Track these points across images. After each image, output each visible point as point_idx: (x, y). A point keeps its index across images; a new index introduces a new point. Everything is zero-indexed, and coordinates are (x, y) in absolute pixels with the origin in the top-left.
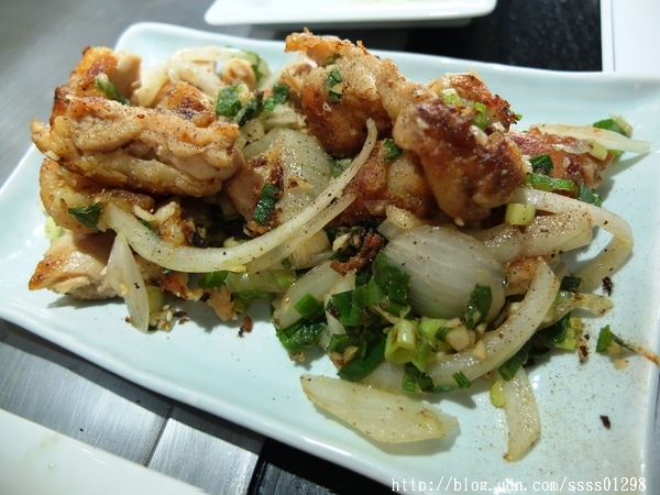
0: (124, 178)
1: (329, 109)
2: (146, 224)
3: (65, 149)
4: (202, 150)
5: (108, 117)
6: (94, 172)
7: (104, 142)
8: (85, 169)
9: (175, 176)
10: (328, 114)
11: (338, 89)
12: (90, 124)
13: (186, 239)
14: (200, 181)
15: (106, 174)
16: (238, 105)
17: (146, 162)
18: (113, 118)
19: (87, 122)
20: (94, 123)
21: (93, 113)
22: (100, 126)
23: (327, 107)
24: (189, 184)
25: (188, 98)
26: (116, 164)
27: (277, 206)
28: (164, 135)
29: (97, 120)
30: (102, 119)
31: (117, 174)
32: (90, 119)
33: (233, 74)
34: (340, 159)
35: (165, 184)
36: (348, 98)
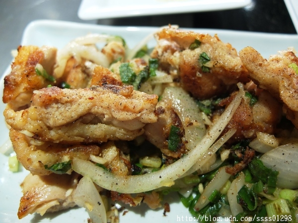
0: (82, 139)
1: (201, 75)
2: (100, 166)
3: (39, 129)
4: (139, 115)
5: (67, 102)
6: (62, 140)
7: (68, 120)
8: (54, 139)
9: (115, 132)
10: (199, 78)
11: (209, 64)
12: (55, 109)
13: (129, 169)
14: (132, 131)
15: (70, 139)
16: (134, 76)
17: (95, 126)
18: (71, 102)
19: (53, 108)
20: (58, 108)
21: (57, 101)
22: (62, 109)
23: (199, 74)
24: (125, 134)
25: (105, 76)
26: (76, 131)
27: (184, 139)
28: (108, 108)
29: (59, 105)
30: (63, 104)
31: (77, 139)
32: (55, 105)
33: (113, 51)
34: (202, 100)
35: (108, 137)
36: (218, 70)
